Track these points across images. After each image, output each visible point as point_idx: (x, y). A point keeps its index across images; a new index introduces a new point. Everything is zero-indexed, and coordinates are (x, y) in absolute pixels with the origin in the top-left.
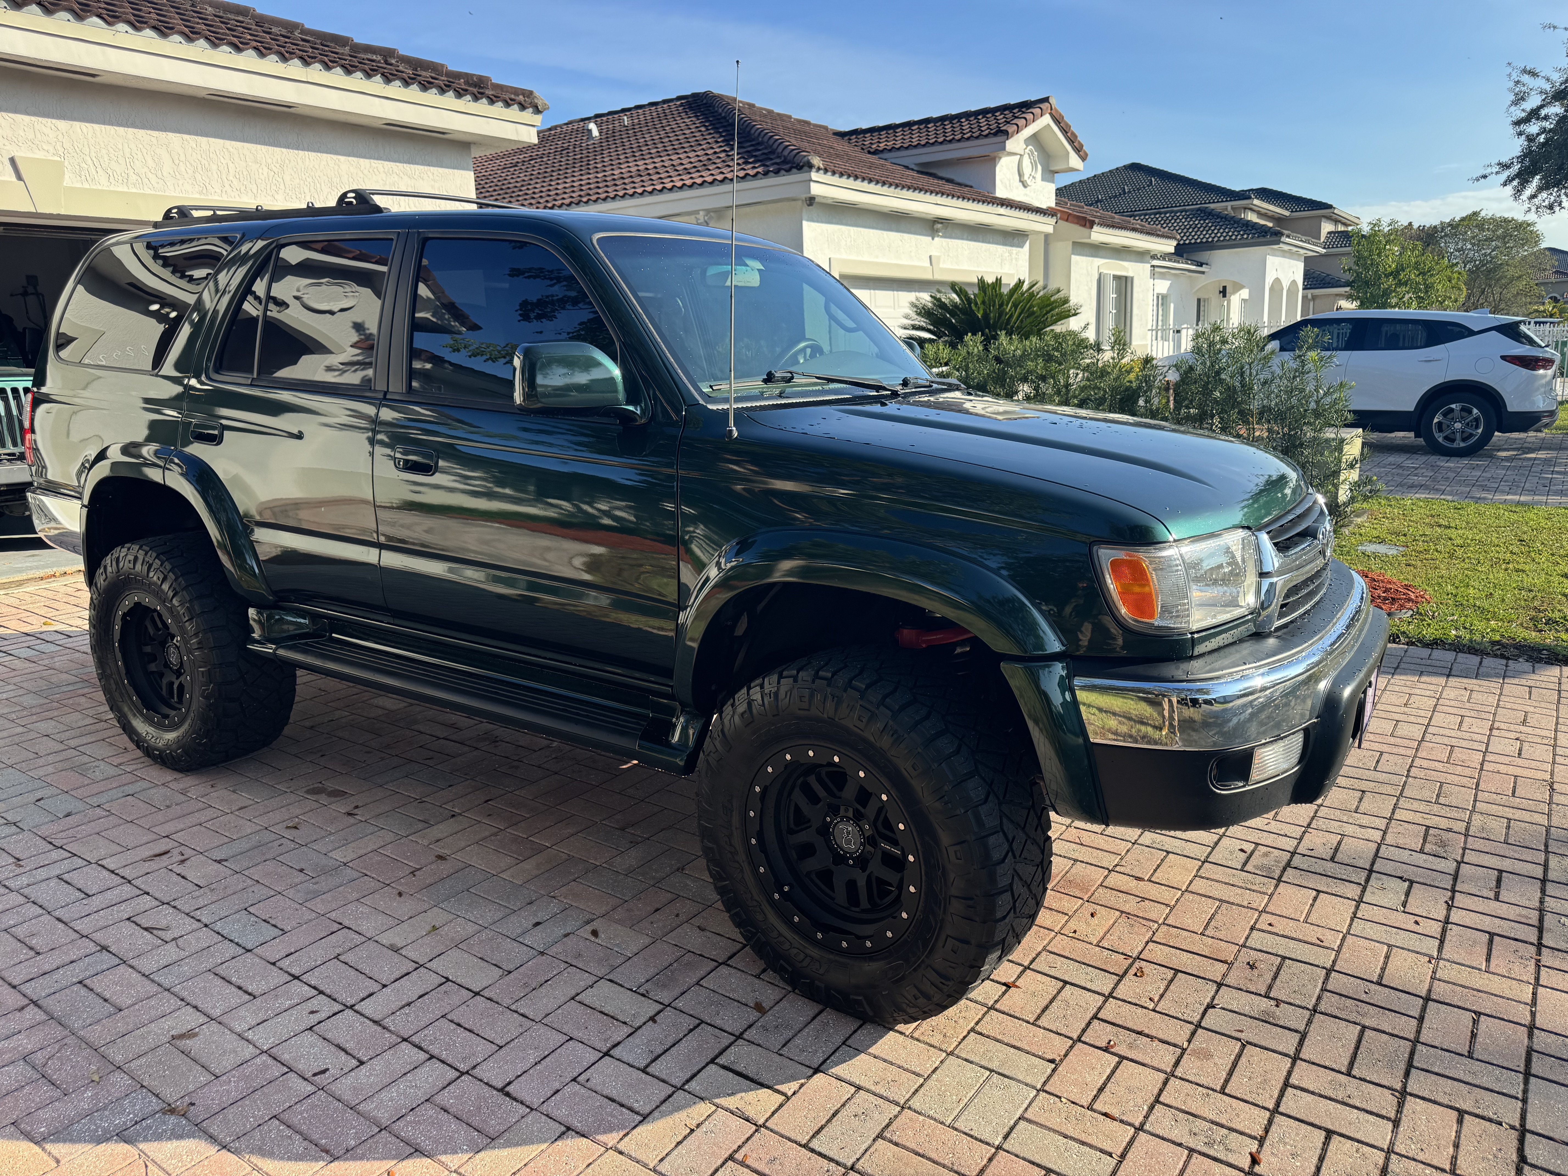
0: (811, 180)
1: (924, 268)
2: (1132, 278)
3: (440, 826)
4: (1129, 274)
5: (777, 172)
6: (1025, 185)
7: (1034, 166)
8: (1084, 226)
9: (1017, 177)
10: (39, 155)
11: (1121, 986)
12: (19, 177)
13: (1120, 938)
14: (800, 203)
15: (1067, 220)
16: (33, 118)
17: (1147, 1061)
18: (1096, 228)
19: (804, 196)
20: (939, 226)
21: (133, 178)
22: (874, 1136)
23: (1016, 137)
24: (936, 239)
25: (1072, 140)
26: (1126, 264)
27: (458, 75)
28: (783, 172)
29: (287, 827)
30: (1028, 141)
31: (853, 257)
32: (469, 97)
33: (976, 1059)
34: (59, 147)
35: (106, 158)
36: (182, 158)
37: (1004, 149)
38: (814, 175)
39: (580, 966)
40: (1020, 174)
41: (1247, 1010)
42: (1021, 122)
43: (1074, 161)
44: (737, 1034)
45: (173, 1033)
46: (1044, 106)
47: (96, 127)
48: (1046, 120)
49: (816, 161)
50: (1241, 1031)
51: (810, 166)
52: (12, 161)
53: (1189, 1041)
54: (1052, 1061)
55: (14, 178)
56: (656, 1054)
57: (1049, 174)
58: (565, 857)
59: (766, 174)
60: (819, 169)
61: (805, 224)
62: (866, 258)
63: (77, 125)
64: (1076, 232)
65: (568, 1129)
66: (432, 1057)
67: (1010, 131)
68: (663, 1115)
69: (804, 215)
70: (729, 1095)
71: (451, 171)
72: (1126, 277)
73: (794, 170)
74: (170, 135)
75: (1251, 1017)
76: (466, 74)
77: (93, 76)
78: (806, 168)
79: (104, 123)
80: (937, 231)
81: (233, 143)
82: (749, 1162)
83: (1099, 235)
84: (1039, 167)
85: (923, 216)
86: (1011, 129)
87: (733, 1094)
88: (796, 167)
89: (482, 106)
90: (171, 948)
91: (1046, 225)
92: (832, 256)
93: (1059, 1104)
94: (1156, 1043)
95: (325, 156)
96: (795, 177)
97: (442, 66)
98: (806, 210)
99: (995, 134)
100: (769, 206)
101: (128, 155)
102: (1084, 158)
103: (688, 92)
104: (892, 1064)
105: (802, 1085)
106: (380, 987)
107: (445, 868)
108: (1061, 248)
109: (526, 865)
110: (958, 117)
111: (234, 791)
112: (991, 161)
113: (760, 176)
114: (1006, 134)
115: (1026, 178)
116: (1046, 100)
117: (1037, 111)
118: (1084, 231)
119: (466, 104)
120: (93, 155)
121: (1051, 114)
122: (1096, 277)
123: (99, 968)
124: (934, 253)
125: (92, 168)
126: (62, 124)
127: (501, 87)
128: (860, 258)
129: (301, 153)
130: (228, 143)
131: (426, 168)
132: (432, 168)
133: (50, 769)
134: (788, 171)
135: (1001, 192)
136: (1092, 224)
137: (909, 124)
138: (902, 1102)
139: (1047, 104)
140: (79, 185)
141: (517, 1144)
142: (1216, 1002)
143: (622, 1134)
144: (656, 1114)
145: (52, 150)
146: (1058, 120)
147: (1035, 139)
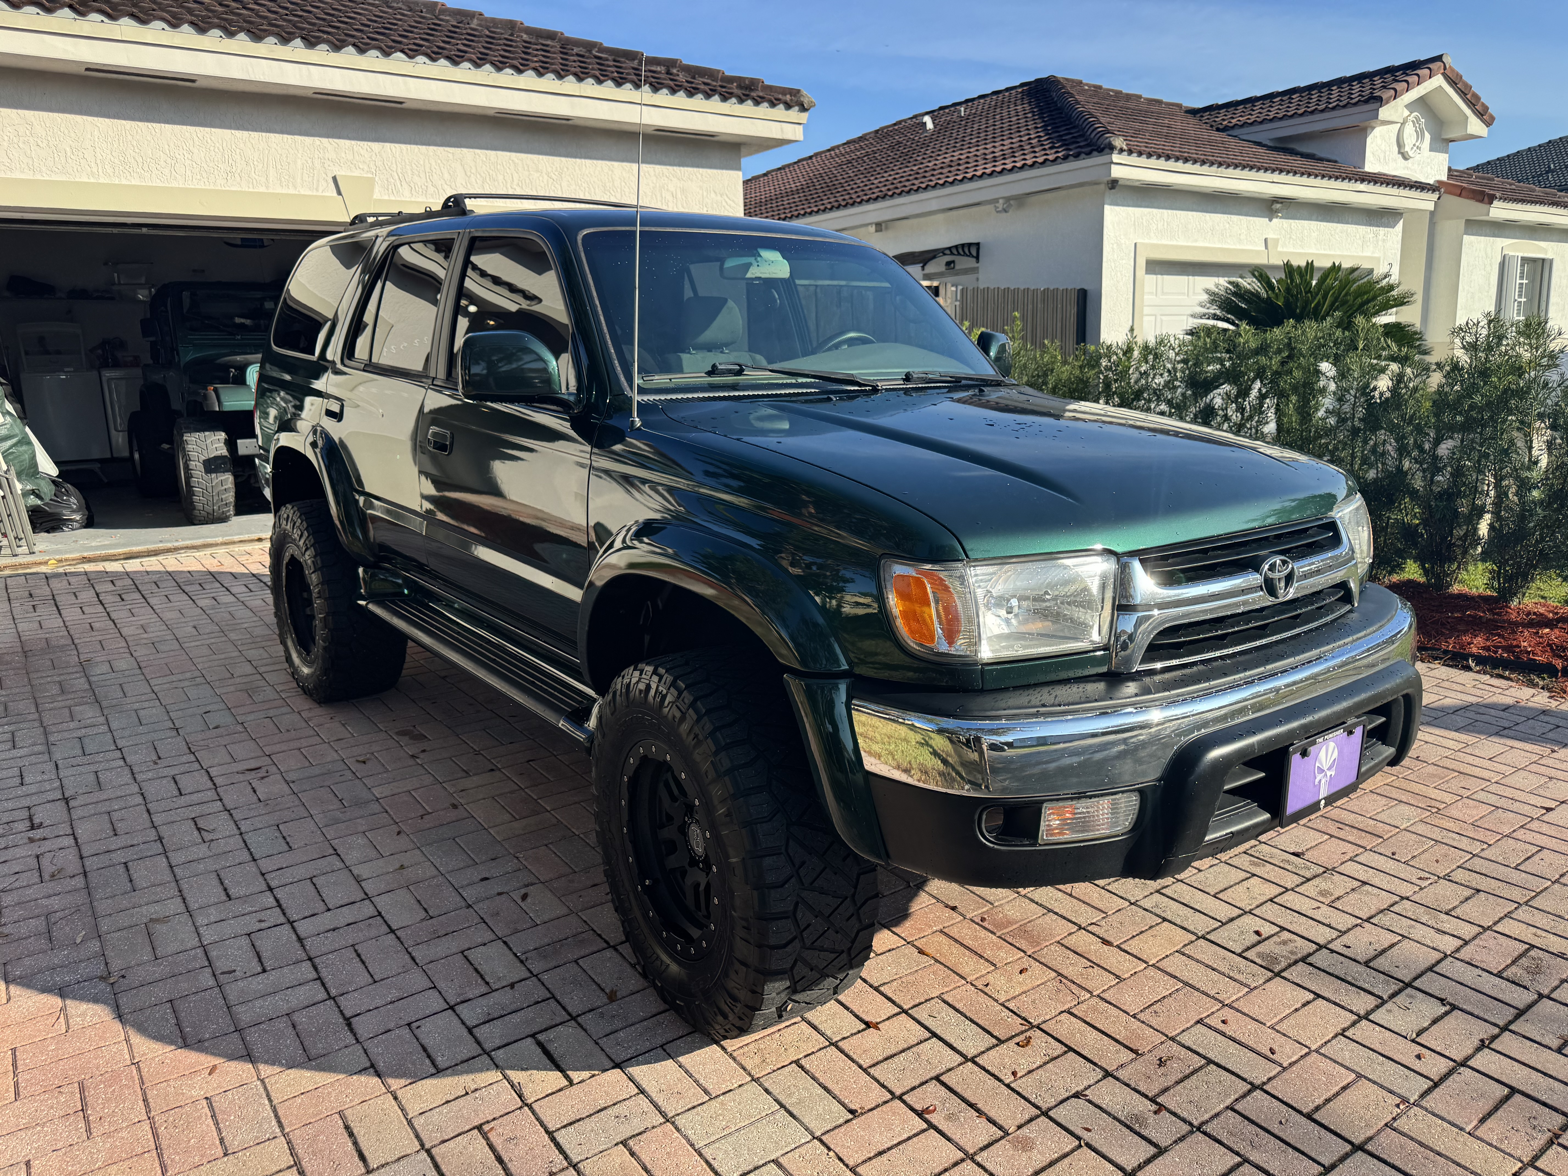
0: (1112, 163)
1: (1258, 252)
2: (1551, 261)
3: (475, 778)
4: (1548, 256)
5: (1077, 156)
6: (1405, 157)
7: (1420, 135)
8: (1482, 201)
9: (1396, 149)
10: (357, 173)
11: (992, 1053)
12: (339, 193)
13: (1034, 1002)
14: (1102, 187)
15: (1460, 195)
16: (353, 142)
17: (956, 1137)
18: (1496, 203)
19: (1106, 179)
20: (1278, 206)
21: (431, 189)
22: (619, 1140)
23: (1393, 103)
24: (1275, 220)
25: (1473, 101)
26: (1543, 244)
27: (731, 80)
28: (1083, 156)
29: (358, 761)
30: (1410, 107)
31: (1165, 242)
32: (734, 100)
33: (775, 1092)
34: (372, 165)
35: (410, 172)
36: (474, 171)
37: (1377, 117)
38: (1116, 157)
39: (490, 924)
40: (1400, 144)
41: (1116, 1110)
42: (1402, 86)
43: (1475, 126)
44: (574, 1015)
45: (153, 916)
46: (1434, 66)
47: (403, 146)
48: (1438, 81)
49: (1119, 142)
50: (1088, 1130)
51: (1111, 148)
52: (335, 179)
53: (1019, 1127)
54: (852, 1112)
55: (335, 194)
56: (491, 1017)
57: (1441, 143)
58: (554, 821)
59: (1066, 158)
60: (1121, 151)
61: (1108, 209)
62: (1182, 242)
63: (388, 145)
64: (1472, 209)
65: (372, 1066)
66: (319, 978)
67: (1384, 97)
68: (453, 1074)
69: (1107, 200)
70: (522, 1069)
71: (719, 171)
72: (1543, 260)
73: (1095, 153)
74: (465, 150)
75: (1115, 1118)
76: (740, 78)
77: (401, 103)
78: (1107, 150)
79: (410, 143)
80: (1277, 211)
81: (518, 154)
82: (492, 1136)
83: (1500, 211)
84: (1427, 136)
85: (1257, 195)
86: (1386, 94)
87: (527, 1069)
88: (1097, 150)
89: (748, 108)
90: (204, 847)
91: (1426, 202)
92: (1138, 241)
93: (824, 1157)
94: (983, 1120)
95: (600, 163)
96: (1097, 160)
97: (718, 71)
98: (1110, 195)
99: (1366, 102)
100: (1071, 191)
101: (428, 170)
102: (1488, 124)
103: (1032, 79)
104: (691, 1076)
105: (593, 1076)
106: (325, 908)
107: (453, 815)
108: (1450, 227)
109: (515, 825)
110: (1329, 85)
111: (343, 725)
112: (1361, 132)
113: (1059, 160)
114: (1380, 101)
115: (1407, 148)
116: (1439, 58)
117: (1424, 72)
118: (1481, 207)
119: (732, 106)
120: (399, 171)
121: (1444, 74)
122: (1499, 259)
123: (145, 854)
124: (1271, 236)
125: (398, 182)
126: (376, 146)
127: (770, 88)
128: (1174, 243)
129: (578, 160)
130: (514, 155)
131: (695, 169)
132: (701, 170)
133: (232, 688)
134: (1089, 154)
135: (1371, 166)
136: (1491, 199)
137: (1271, 96)
138: (670, 1115)
139: (1439, 64)
140: (386, 198)
141: (324, 1070)
142: (1087, 1092)
143: (409, 1081)
144: (450, 1071)
145: (366, 168)
146: (1453, 81)
147: (1423, 103)
